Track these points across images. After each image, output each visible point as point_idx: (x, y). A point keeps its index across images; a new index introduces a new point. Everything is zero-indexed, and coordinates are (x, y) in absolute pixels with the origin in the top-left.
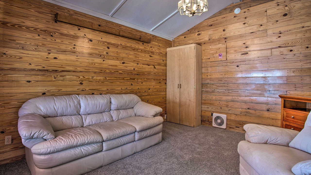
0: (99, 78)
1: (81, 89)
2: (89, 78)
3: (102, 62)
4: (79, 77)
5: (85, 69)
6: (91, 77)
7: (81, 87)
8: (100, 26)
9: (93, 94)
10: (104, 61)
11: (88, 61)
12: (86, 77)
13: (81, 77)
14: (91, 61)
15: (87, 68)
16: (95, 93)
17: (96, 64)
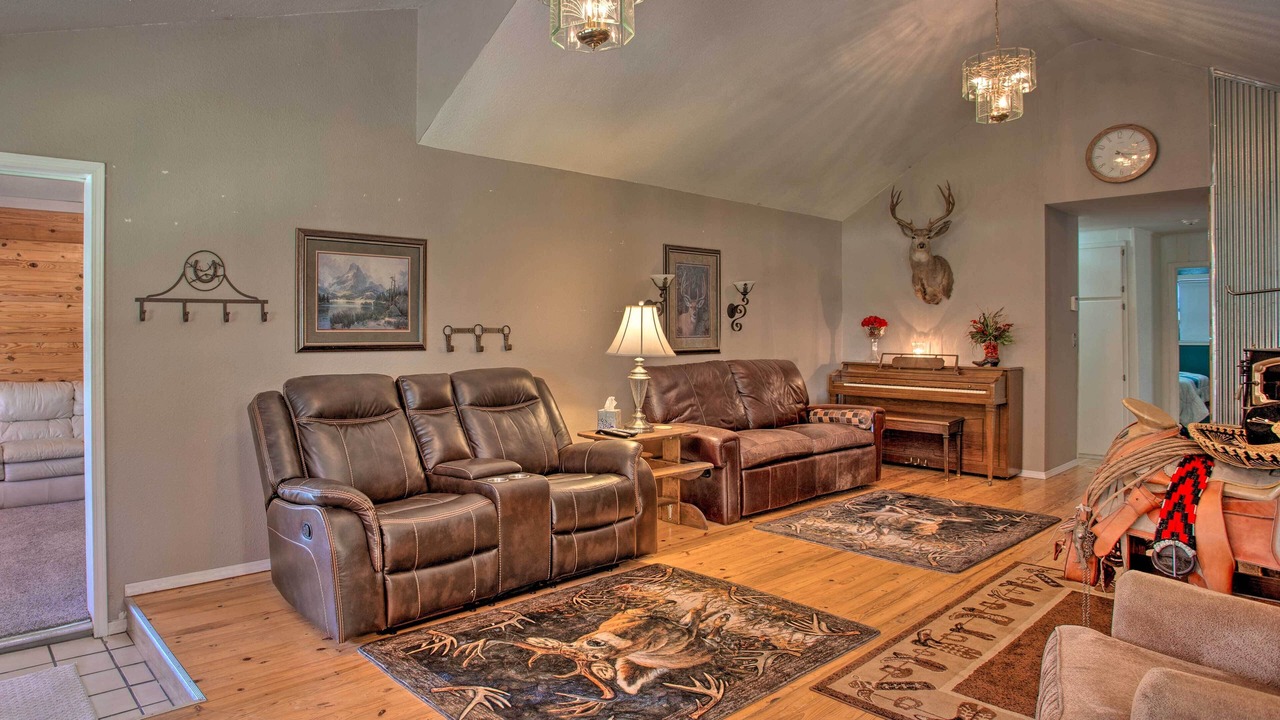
0: (56, 346)
1: (11, 370)
2: (32, 346)
3: (65, 309)
4: (6, 346)
5: (21, 328)
6: (35, 345)
7: (11, 366)
8: (53, 231)
9: (41, 380)
10: (69, 306)
11: (27, 310)
12: (23, 345)
13: (11, 345)
14: (35, 310)
15: (25, 325)
16: (47, 378)
17: (49, 316)
